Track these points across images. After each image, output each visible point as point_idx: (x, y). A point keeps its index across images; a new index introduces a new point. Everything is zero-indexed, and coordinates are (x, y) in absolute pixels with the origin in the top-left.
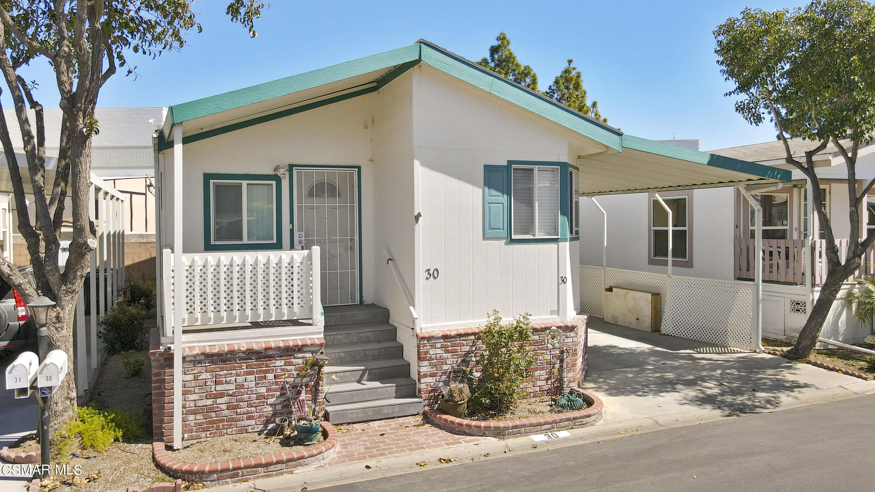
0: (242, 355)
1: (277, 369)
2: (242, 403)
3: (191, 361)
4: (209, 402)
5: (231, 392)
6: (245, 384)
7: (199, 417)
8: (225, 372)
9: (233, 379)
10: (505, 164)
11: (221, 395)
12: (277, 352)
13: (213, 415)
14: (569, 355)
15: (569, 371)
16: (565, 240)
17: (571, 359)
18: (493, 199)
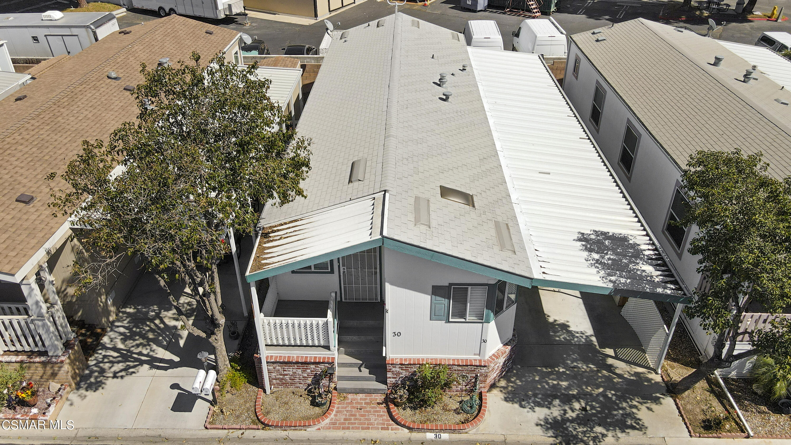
0: (295, 362)
1: (311, 369)
2: (296, 379)
5: (291, 374)
6: (297, 372)
7: (277, 381)
8: (287, 368)
9: (291, 370)
10: (447, 285)
12: (311, 363)
13: (284, 381)
14: (481, 377)
15: (481, 383)
16: (489, 323)
17: (483, 379)
18: (438, 302)
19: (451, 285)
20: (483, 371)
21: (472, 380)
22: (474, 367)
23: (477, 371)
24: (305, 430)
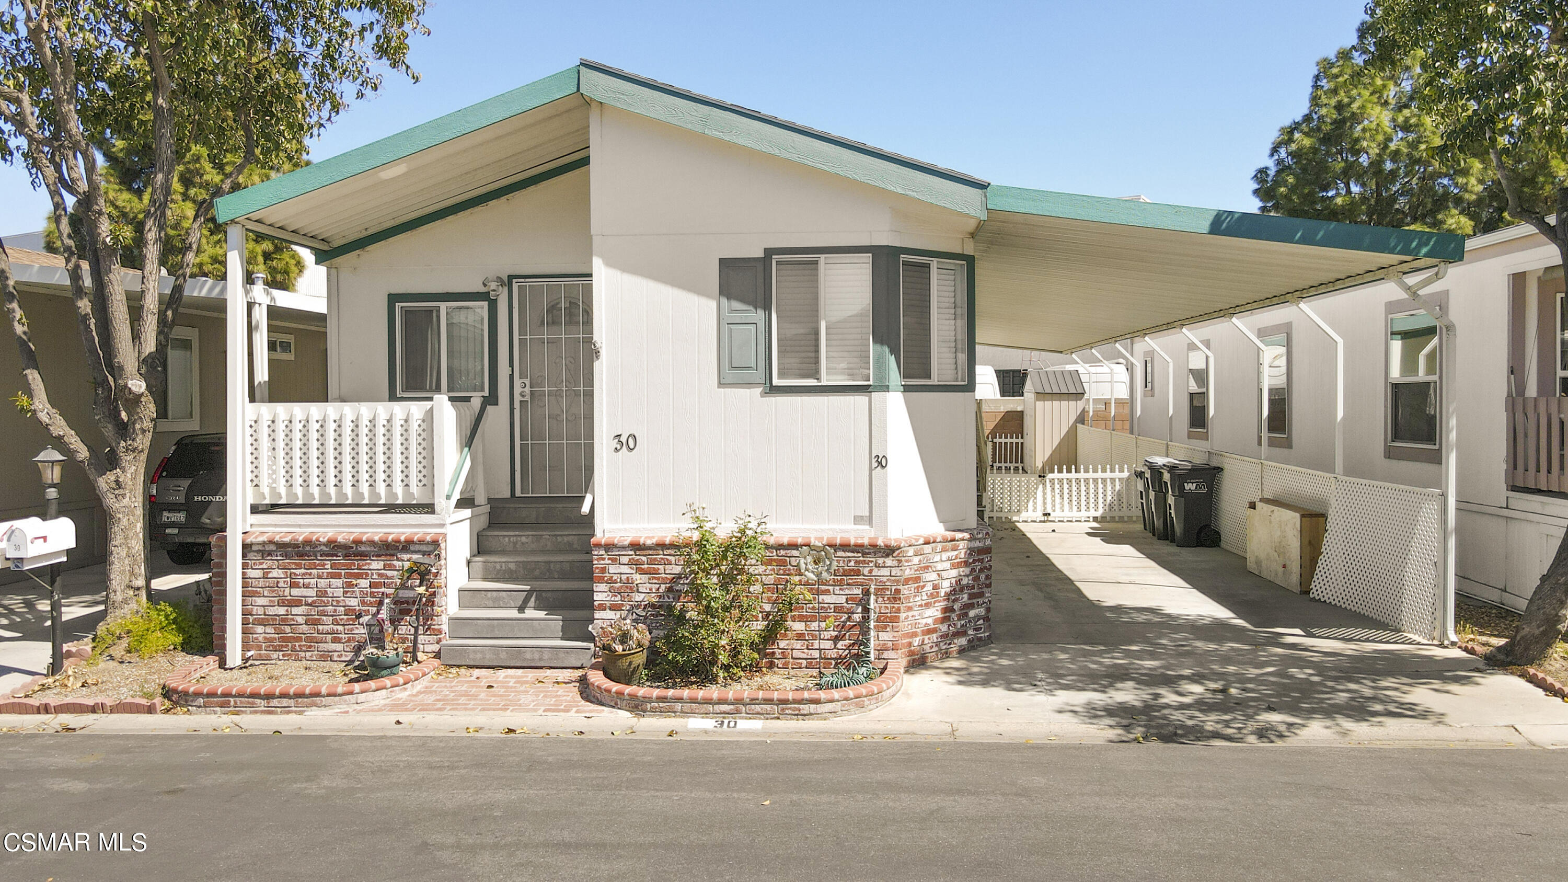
0: (324, 548)
1: (372, 574)
2: (324, 618)
3: (258, 551)
4: (282, 611)
5: (310, 600)
6: (329, 590)
7: (270, 630)
8: (303, 571)
9: (313, 581)
10: (761, 254)
11: (297, 603)
12: (373, 549)
13: (288, 629)
14: (880, 599)
15: (884, 629)
16: (886, 388)
17: (887, 607)
18: (737, 318)
19: (769, 252)
20: (885, 572)
21: (853, 613)
22: (856, 555)
23: (866, 571)
24: (301, 713)
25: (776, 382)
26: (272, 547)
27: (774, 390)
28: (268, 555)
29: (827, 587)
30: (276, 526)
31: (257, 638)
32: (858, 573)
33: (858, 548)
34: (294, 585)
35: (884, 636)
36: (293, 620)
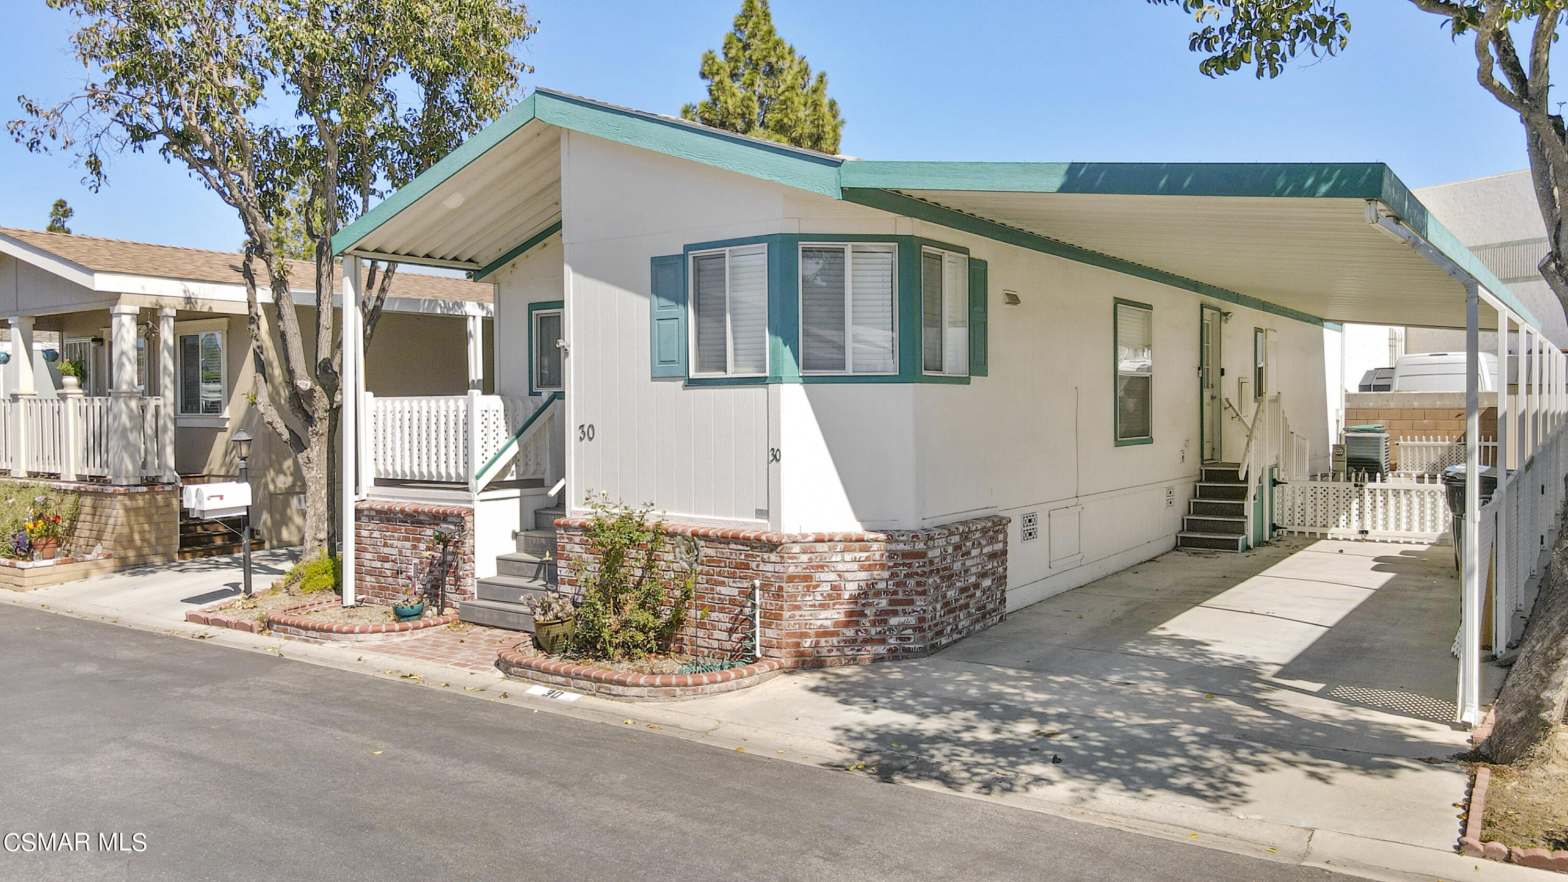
0: (399, 516)
1: (427, 539)
3: (363, 516)
4: (379, 564)
5: (394, 558)
6: (404, 550)
7: (373, 579)
8: (390, 534)
9: (395, 542)
10: (680, 251)
11: (387, 559)
12: (425, 518)
14: (766, 595)
15: (769, 626)
16: (779, 380)
17: (771, 603)
18: (664, 313)
19: (688, 248)
20: (769, 567)
21: (744, 607)
22: (745, 548)
23: (754, 565)
24: (321, 644)
25: (693, 374)
26: (373, 513)
27: (692, 383)
28: (373, 519)
29: (723, 579)
30: (381, 496)
31: (366, 585)
32: (747, 567)
33: (746, 541)
34: (385, 545)
35: (770, 633)
36: (384, 572)
